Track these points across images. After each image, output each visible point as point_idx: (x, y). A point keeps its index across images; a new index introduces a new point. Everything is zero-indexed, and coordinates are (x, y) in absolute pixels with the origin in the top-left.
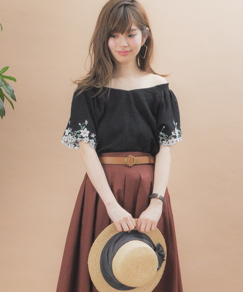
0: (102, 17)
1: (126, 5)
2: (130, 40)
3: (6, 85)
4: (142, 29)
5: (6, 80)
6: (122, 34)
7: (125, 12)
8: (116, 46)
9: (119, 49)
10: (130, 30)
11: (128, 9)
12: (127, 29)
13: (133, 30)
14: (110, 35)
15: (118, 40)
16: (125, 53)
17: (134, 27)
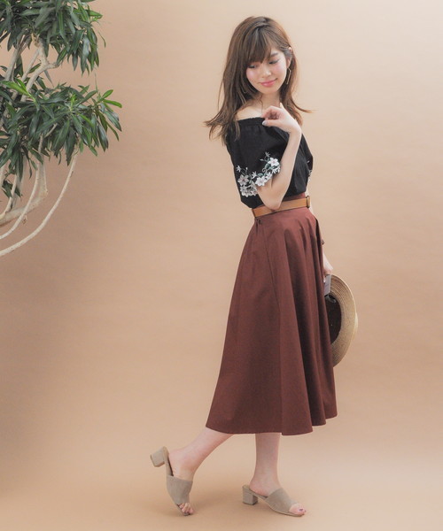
0: (233, 44)
1: (260, 28)
2: (273, 68)
3: (110, 111)
4: (283, 51)
5: (109, 105)
6: (261, 62)
7: (260, 35)
8: (258, 77)
9: (262, 80)
10: (270, 56)
11: (264, 32)
12: (266, 56)
13: (274, 55)
14: (247, 65)
15: (258, 70)
16: (269, 84)
17: (274, 51)
